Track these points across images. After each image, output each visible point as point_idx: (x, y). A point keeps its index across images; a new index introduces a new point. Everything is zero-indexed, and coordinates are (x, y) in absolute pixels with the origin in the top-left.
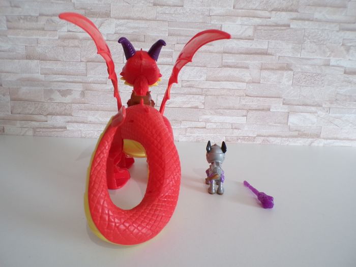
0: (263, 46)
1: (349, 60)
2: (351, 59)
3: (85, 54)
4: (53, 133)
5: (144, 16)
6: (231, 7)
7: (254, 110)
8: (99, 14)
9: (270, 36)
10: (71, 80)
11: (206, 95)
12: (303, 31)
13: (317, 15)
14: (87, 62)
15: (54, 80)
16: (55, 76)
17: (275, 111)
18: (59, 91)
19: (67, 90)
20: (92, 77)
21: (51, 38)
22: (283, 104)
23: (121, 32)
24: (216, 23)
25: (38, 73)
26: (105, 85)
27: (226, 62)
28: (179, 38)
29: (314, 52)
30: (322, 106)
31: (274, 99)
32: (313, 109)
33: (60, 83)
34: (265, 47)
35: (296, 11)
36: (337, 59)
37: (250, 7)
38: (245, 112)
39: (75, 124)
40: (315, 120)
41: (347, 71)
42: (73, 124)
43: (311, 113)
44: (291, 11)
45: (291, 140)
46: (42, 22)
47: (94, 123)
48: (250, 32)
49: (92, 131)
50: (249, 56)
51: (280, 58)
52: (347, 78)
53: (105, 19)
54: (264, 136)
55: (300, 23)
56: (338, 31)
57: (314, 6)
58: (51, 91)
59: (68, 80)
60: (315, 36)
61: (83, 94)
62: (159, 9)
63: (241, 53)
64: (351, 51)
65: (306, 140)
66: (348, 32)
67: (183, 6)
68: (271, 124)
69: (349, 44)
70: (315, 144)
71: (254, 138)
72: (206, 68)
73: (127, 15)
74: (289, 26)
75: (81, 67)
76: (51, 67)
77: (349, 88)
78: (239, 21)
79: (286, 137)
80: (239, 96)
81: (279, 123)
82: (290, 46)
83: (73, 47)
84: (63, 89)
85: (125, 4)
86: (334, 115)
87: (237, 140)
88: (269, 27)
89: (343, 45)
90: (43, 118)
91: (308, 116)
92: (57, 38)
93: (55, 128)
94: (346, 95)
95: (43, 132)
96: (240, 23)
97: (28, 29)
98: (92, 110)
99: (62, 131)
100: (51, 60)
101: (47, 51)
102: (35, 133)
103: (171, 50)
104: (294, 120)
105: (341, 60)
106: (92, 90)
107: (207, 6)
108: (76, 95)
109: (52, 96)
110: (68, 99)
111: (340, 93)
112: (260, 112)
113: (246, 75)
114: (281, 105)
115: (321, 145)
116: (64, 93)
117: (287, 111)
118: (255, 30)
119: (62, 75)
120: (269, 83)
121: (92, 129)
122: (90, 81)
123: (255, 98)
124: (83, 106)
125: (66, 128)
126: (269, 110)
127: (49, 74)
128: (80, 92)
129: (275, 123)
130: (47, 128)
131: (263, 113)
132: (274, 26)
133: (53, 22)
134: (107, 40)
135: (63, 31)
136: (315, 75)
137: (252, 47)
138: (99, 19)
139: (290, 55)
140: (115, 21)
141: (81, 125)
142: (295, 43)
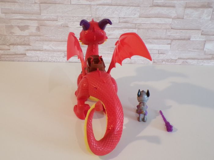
4: (16, 58)
7: (177, 39)
10: (27, 18)
11: (139, 29)
14: (41, 3)
16: (14, 14)
17: (194, 40)
18: (19, 27)
19: (26, 26)
20: (46, 15)
22: (202, 34)
26: (56, 22)
27: (157, 3)
31: (194, 31)
33: (19, 20)
38: (169, 41)
42: (31, 52)
45: (205, 61)
47: (48, 51)
49: (47, 57)
54: (184, 59)
58: (12, 27)
59: (25, 18)
61: (38, 29)
68: (190, 50)
71: (176, 60)
72: (139, 7)
75: (36, 8)
76: (10, 8)
79: (201, 59)
80: (165, 29)
81: (197, 49)
84: (21, 25)
87: (162, 62)
90: (7, 47)
93: (16, 54)
95: (7, 58)
98: (46, 41)
99: (23, 57)
104: (209, 46)
106: (46, 26)
108: (33, 30)
109: (13, 31)
110: (26, 33)
112: (182, 41)
113: (173, 13)
114: (200, 35)
116: (23, 28)
117: (204, 40)
119: (20, 13)
120: (191, 18)
121: (47, 55)
122: (43, 18)
123: (179, 30)
124: (39, 38)
125: (25, 54)
126: (189, 39)
127: (8, 13)
128: (36, 27)
129: (194, 49)
130: (11, 55)
131: (184, 42)
141: (38, 52)
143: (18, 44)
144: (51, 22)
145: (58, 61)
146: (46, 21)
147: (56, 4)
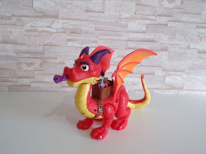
0: (151, 36)
1: (201, 45)
2: (202, 44)
3: (42, 41)
4: (22, 89)
5: (80, 18)
6: (133, 13)
7: (145, 74)
8: (51, 16)
9: (156, 31)
10: (33, 56)
12: (175, 28)
13: (184, 19)
14: (44, 45)
15: (23, 56)
16: (23, 54)
17: (157, 74)
18: (26, 63)
19: (32, 63)
20: (47, 55)
21: (20, 30)
22: (163, 70)
23: (66, 27)
24: (124, 23)
25: (12, 52)
26: (55, 60)
27: (130, 46)
28: (101, 32)
29: (181, 41)
30: (185, 72)
31: (157, 68)
32: (180, 73)
33: (26, 58)
34: (153, 37)
35: (172, 16)
36: (194, 44)
37: (144, 13)
38: (140, 75)
39: (36, 83)
40: (181, 80)
41: (200, 51)
42: (34, 83)
43: (178, 75)
44: (169, 16)
45: (166, 91)
46: (14, 20)
47: (48, 83)
48: (144, 29)
49: (47, 88)
50: (143, 42)
51: (161, 44)
52: (200, 55)
53: (55, 19)
54: (151, 89)
55: (173, 23)
56: (195, 28)
57: (182, 13)
59: (31, 57)
60: (182, 31)
61: (41, 65)
62: (89, 14)
63: (138, 41)
64: (203, 40)
65: (174, 91)
66: (201, 29)
67: (104, 13)
68: (155, 82)
69: (202, 36)
70: (180, 93)
72: (117, 50)
73: (69, 17)
74: (167, 25)
75: (40, 49)
76: (20, 49)
77: (201, 61)
78: (138, 21)
79: (164, 89)
81: (160, 81)
82: (167, 37)
83: (34, 36)
84: (28, 62)
85: (68, 10)
86: (191, 77)
87: (135, 91)
88: (155, 26)
89: (198, 36)
90: (15, 80)
91: (176, 77)
92: (24, 30)
93: (23, 86)
94: (199, 65)
95: (15, 88)
96: (138, 23)
97: (4, 25)
98: (47, 75)
99: (28, 88)
100: (20, 44)
101: (17, 39)
102: (10, 89)
103: (96, 39)
104: (168, 79)
105: (196, 45)
106: (47, 63)
107: (119, 13)
108: (37, 66)
109: (21, 67)
110: (31, 68)
111: (196, 64)
112: (149, 75)
114: (161, 71)
115: (184, 93)
116: (29, 65)
117: (164, 74)
118: (147, 27)
119: (28, 53)
120: (154, 58)
121: (47, 86)
122: (45, 57)
123: (146, 67)
124: (41, 72)
125: (30, 86)
126: (154, 74)
127: (19, 53)
129: (157, 82)
130: (18, 86)
131: (151, 76)
132: (158, 25)
133: (21, 20)
134: (57, 32)
135: (28, 26)
136: (181, 53)
137: (145, 37)
138: (51, 19)
139: (167, 42)
140: (62, 21)
141: (40, 84)
142: (170, 35)
143: (25, 78)
144: (52, 60)
145: (56, 91)
146: (47, 59)
147: (56, 46)
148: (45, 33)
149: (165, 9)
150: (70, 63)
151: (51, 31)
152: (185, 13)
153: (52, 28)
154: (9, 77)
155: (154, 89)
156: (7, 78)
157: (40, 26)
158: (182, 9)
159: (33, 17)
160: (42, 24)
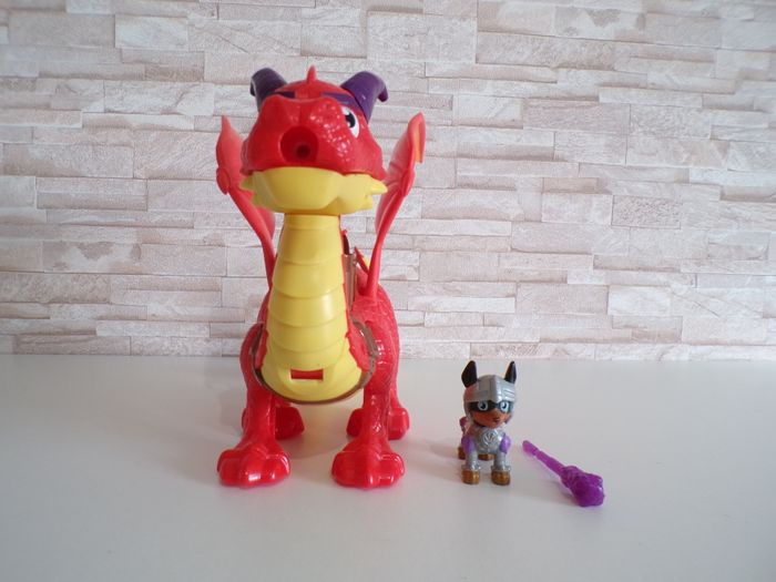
0: (544, 140)
1: (729, 170)
2: (732, 167)
3: (144, 161)
4: (63, 345)
6: (470, 59)
7: (531, 281)
8: (178, 74)
9: (559, 120)
10: (109, 220)
11: (423, 251)
12: (628, 109)
13: (654, 77)
14: (150, 178)
15: (70, 220)
16: (72, 211)
17: (577, 282)
18: (81, 246)
19: (101, 243)
20: (161, 213)
21: (64, 126)
22: (595, 267)
23: (228, 112)
24: (440, 92)
25: (31, 205)
26: (189, 231)
27: (465, 177)
29: (653, 154)
31: (575, 256)
32: (661, 277)
33: (83, 228)
34: (550, 144)
35: (610, 68)
36: (702, 167)
37: (511, 59)
38: (511, 288)
39: (117, 322)
40: (667, 302)
41: (727, 193)
42: (111, 323)
43: (656, 286)
44: (599, 68)
45: (616, 347)
46: (45, 91)
47: (163, 320)
48: (514, 112)
49: (157, 339)
50: (516, 162)
51: (583, 167)
53: (191, 84)
54: (558, 341)
55: (619, 92)
56: (699, 111)
57: (646, 58)
59: (102, 221)
60: (653, 119)
61: (137, 252)
62: (314, 63)
63: (496, 157)
64: (731, 152)
65: (648, 347)
66: (721, 112)
67: (365, 58)
68: (570, 313)
69: (728, 138)
70: (671, 356)
71: (535, 345)
72: (419, 190)
73: (241, 75)
74: (597, 98)
75: (135, 191)
76: (63, 192)
77: (735, 231)
78: (489, 88)
79: (605, 341)
80: (496, 252)
81: (590, 310)
82: (602, 141)
83: (115, 145)
84: (88, 240)
85: (237, 52)
86: (706, 291)
87: (497, 350)
88: (555, 103)
89: (713, 138)
90: (40, 310)
91: (650, 292)
92: (79, 125)
93: (67, 332)
94: (728, 247)
95: (38, 344)
96: (492, 93)
97: (11, 107)
98: (157, 288)
100: (62, 176)
101: (54, 155)
102: (18, 345)
104: (620, 302)
105: (711, 170)
106: (159, 243)
107: (418, 58)
108: (122, 255)
109: (63, 259)
110: (101, 264)
111: (716, 241)
112: (546, 286)
113: (512, 205)
114: (591, 268)
115: (685, 357)
116: (92, 251)
117: (602, 283)
118: (526, 109)
119: (88, 208)
120: (561, 221)
121: (157, 333)
122: (153, 221)
123: (532, 255)
124: (137, 279)
125: (93, 332)
126: (564, 281)
127: (57, 208)
128: (130, 248)
129: (580, 311)
130: (50, 334)
131: (552, 289)
132: (564, 98)
133: (70, 90)
134: (196, 130)
135: (95, 110)
136: (658, 202)
137: (520, 143)
138: (179, 85)
139: (604, 160)
140: (216, 89)
141: (132, 324)
142: (612, 135)
143: (75, 301)
144: (175, 231)
145: (190, 352)
146: (159, 230)
147: (191, 179)
148: (154, 134)
149: (583, 45)
150: (244, 243)
151: (176, 126)
152: (658, 57)
153: (178, 114)
154: (18, 299)
155: (570, 340)
156: (11, 302)
157: (136, 108)
158: (644, 42)
159: (114, 78)
160: (143, 102)
